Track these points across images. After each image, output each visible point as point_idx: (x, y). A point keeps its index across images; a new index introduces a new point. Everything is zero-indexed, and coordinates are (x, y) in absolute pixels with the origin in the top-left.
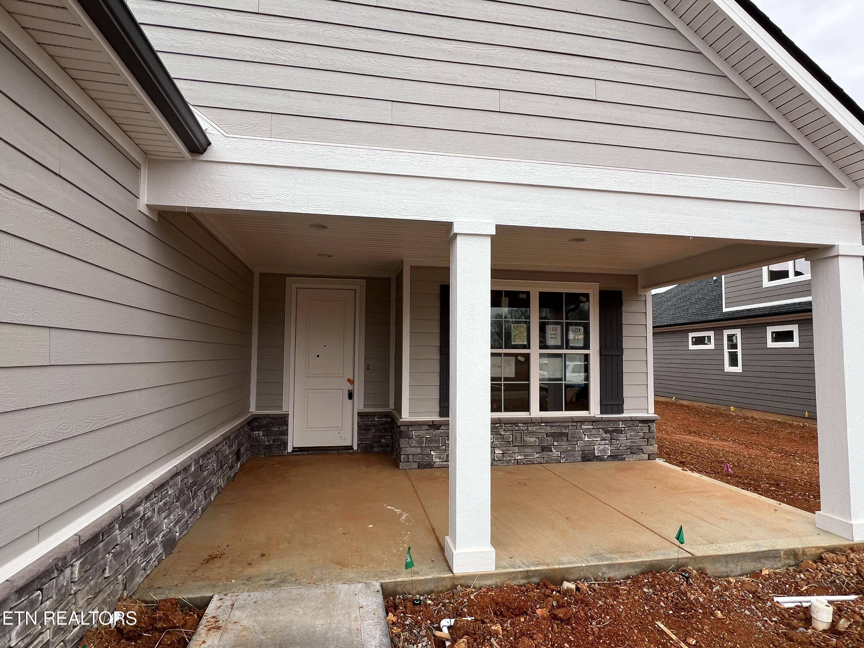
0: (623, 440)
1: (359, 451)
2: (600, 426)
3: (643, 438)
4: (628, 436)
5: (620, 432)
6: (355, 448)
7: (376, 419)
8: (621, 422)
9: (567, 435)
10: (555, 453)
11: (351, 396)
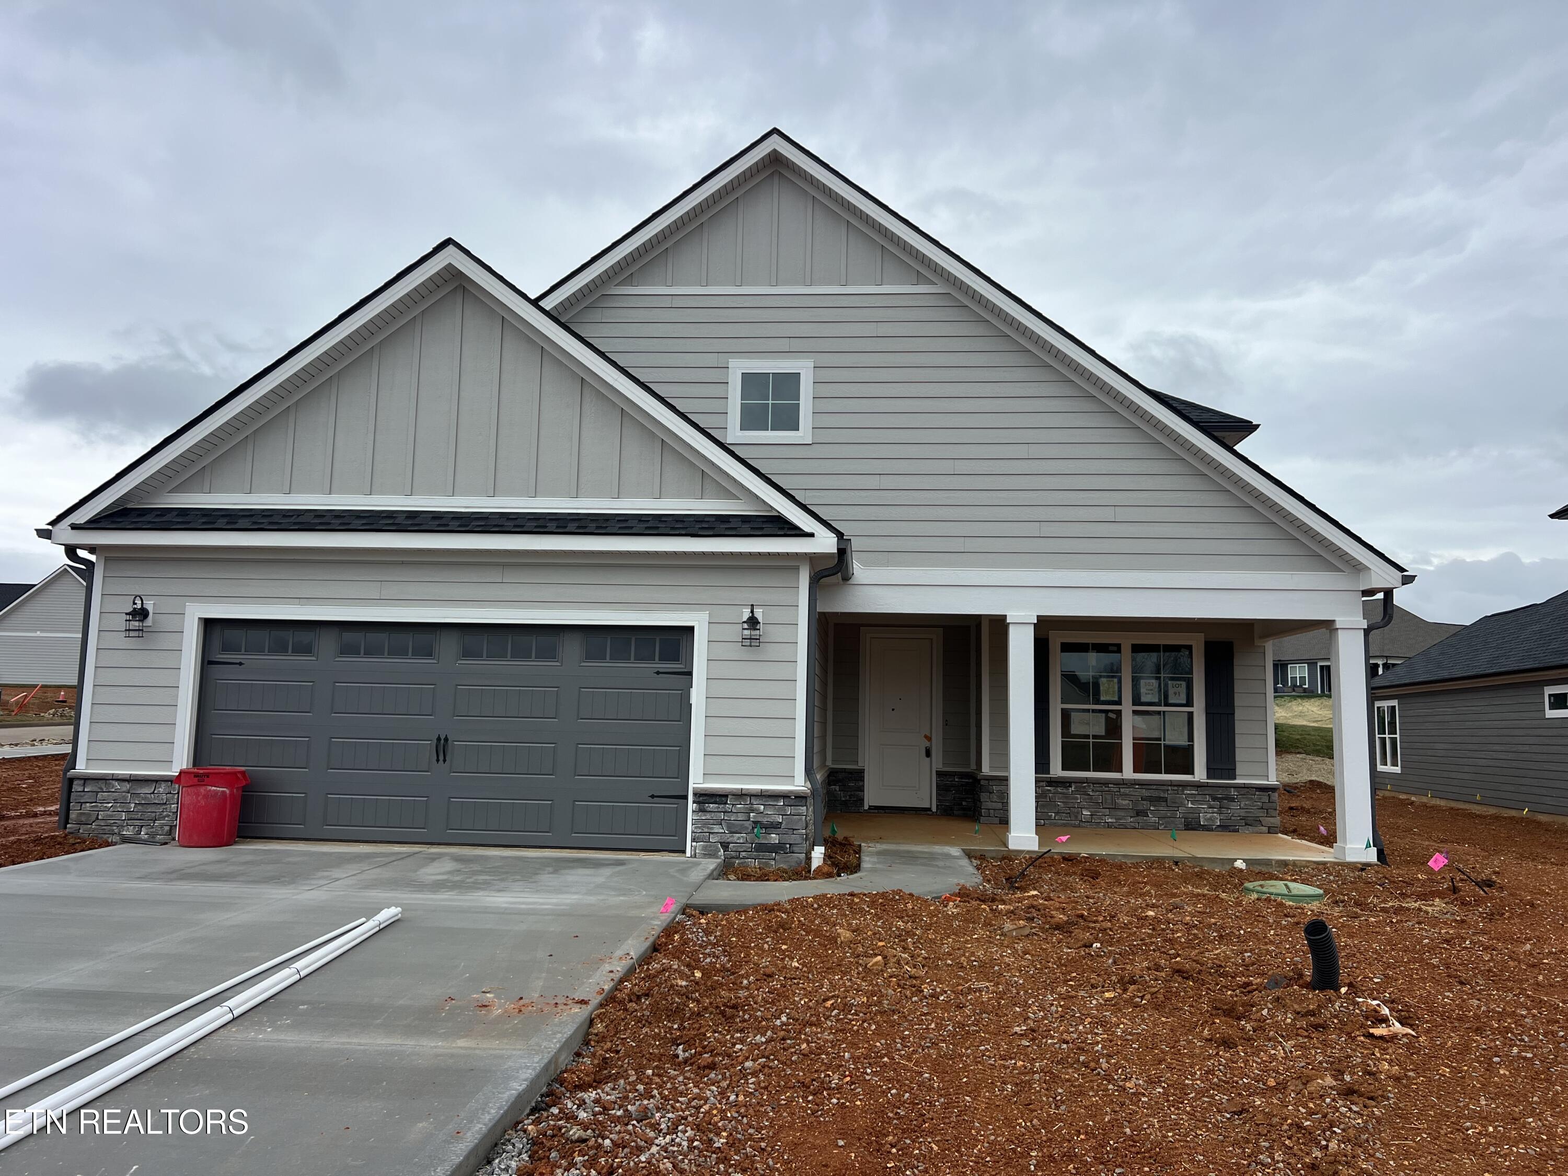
0: (1236, 809)
1: (938, 813)
2: (1206, 792)
3: (1262, 808)
4: (1242, 805)
5: (1233, 800)
6: (934, 809)
7: (956, 780)
8: (1233, 789)
9: (1166, 800)
10: (1152, 819)
11: (928, 753)
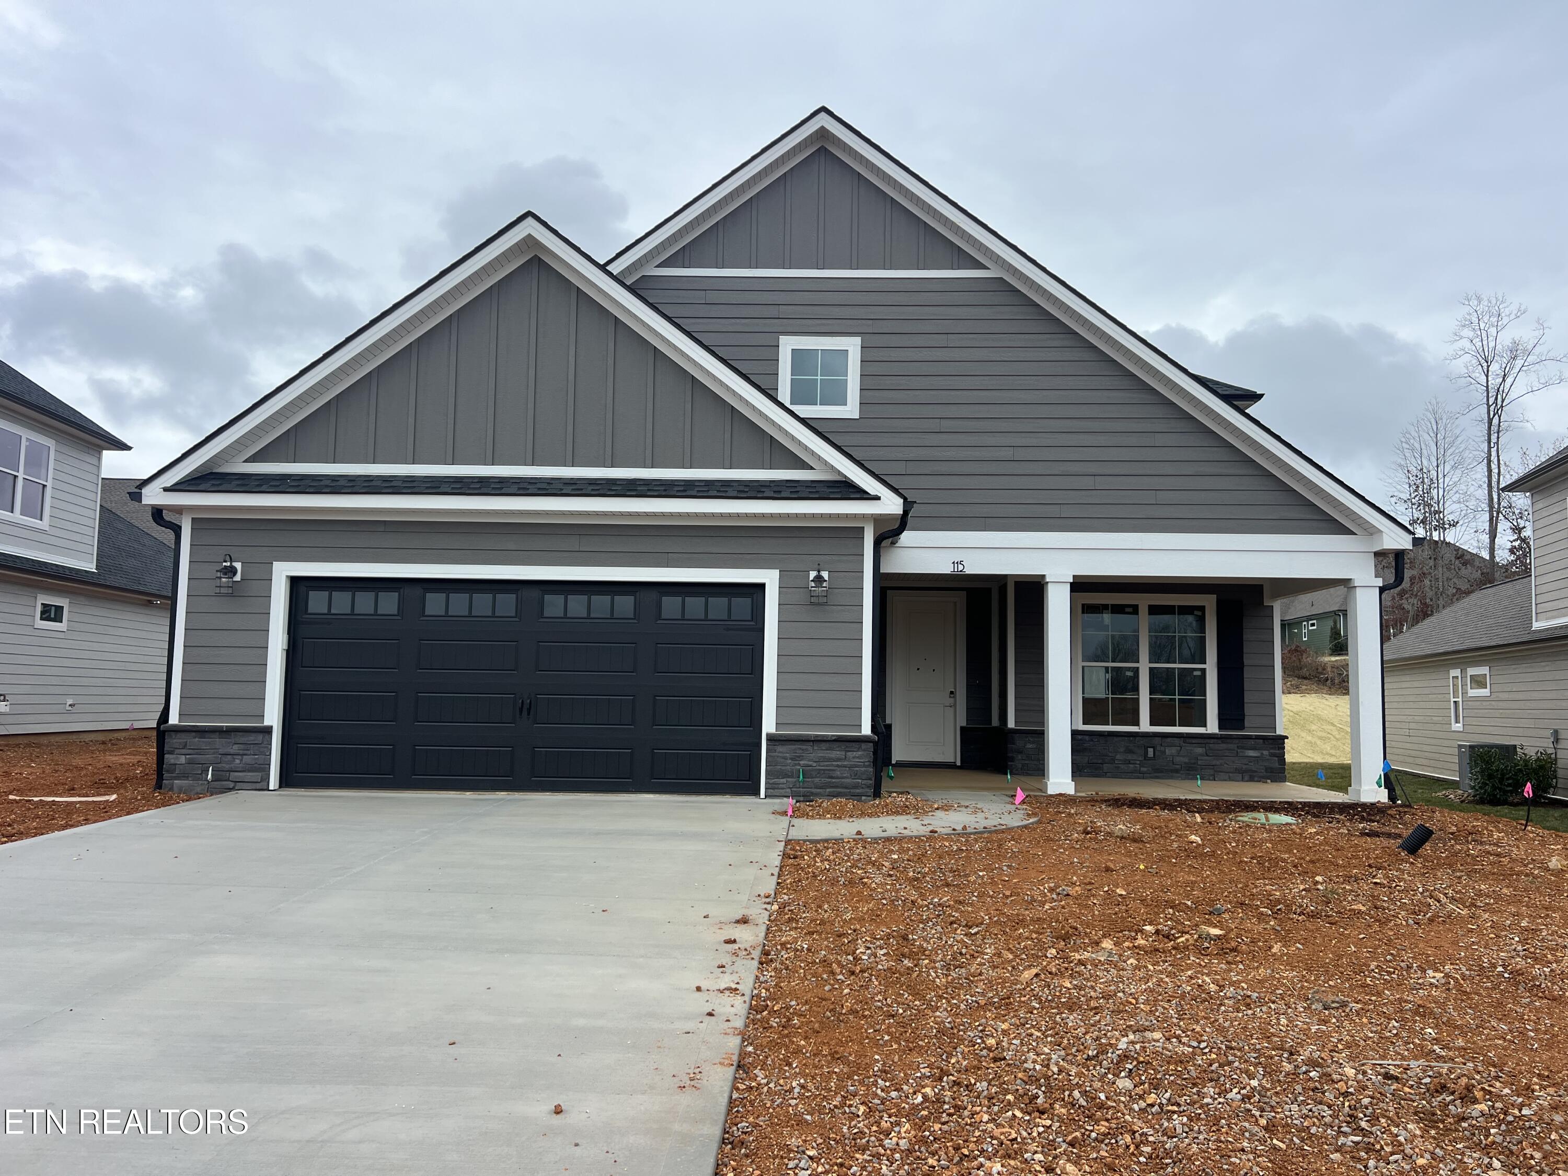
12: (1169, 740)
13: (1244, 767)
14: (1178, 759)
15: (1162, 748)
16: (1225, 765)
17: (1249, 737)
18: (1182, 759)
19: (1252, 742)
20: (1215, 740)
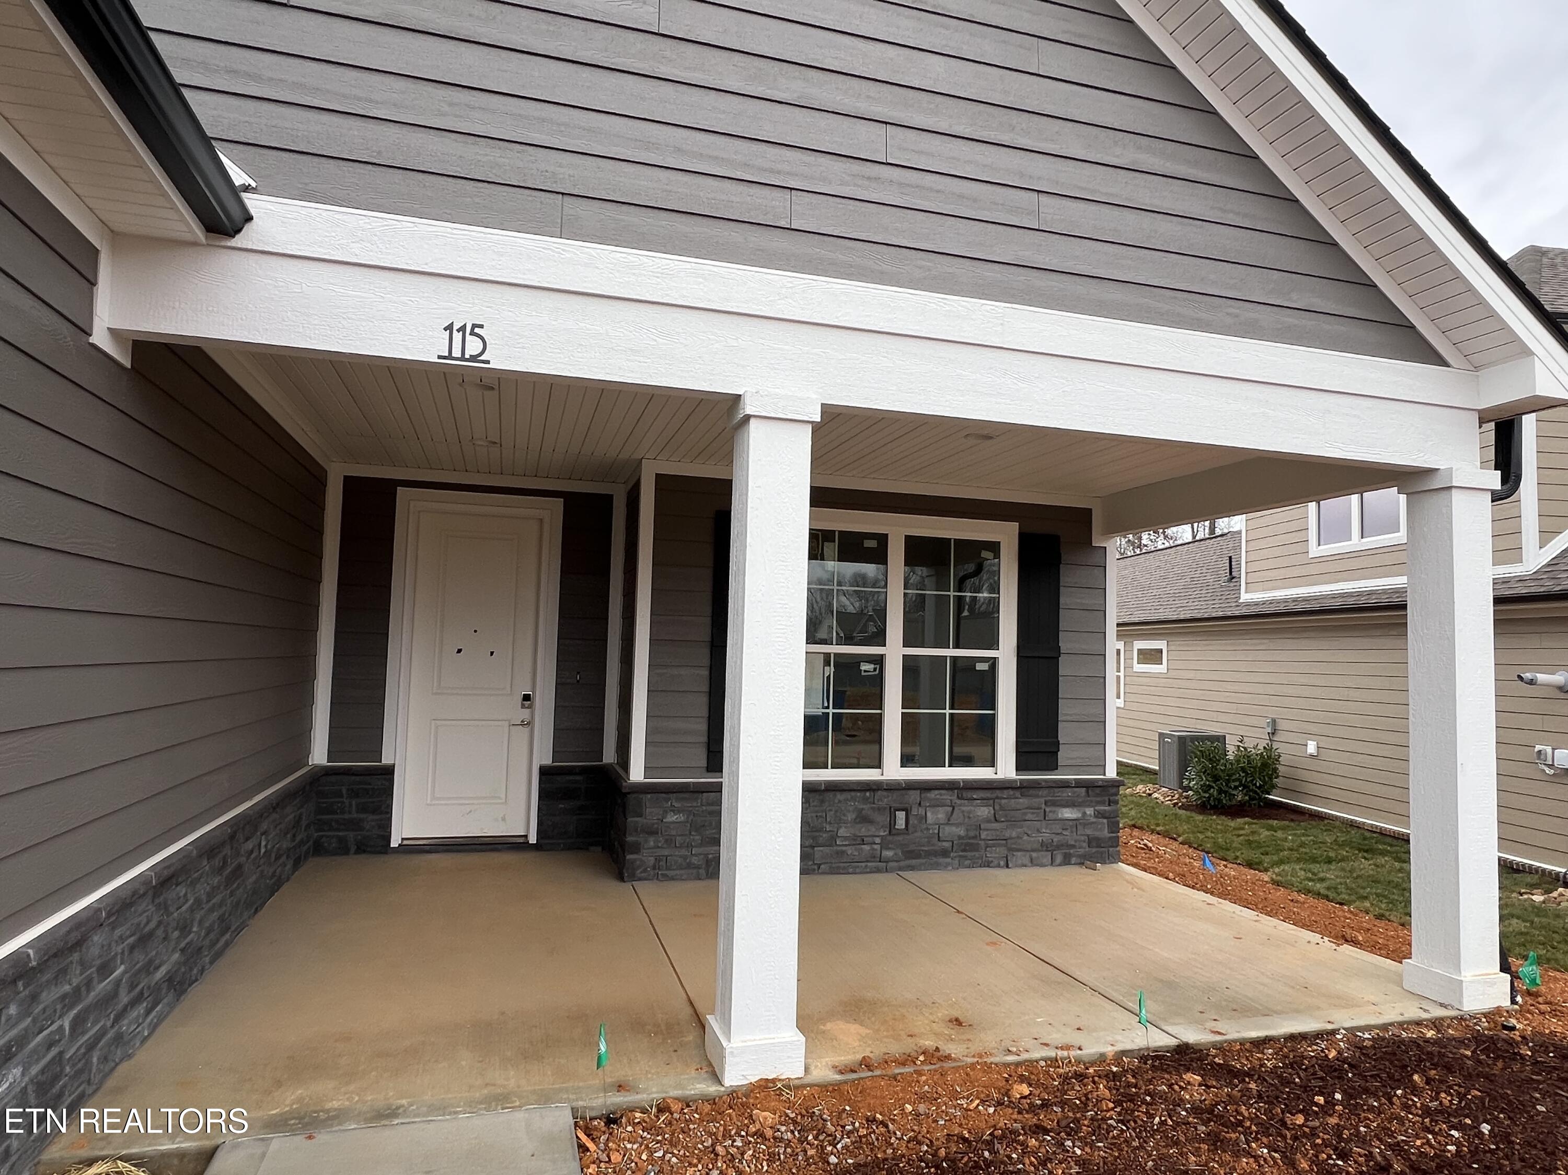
12: (933, 795)
13: (1056, 839)
14: (948, 831)
15: (921, 811)
16: (1025, 837)
17: (1065, 785)
18: (954, 829)
19: (1069, 792)
20: (1011, 792)
